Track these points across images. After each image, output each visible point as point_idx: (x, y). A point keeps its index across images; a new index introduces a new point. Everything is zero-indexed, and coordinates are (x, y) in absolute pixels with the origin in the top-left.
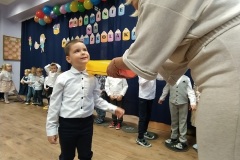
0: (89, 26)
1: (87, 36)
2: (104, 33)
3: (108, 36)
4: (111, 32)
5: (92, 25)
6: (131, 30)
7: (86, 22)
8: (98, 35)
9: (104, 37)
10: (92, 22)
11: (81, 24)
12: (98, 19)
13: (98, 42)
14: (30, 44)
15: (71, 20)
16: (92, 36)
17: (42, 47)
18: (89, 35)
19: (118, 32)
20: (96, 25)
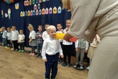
0: (35, 5)
1: (34, 11)
2: (43, 9)
3: (45, 11)
4: (47, 9)
5: (37, 5)
6: (57, 8)
7: (33, 3)
8: (40, 10)
9: (44, 11)
10: (37, 3)
11: (31, 4)
12: (40, 2)
13: (40, 14)
14: (3, 14)
15: (25, 2)
16: (37, 11)
17: (9, 16)
18: (36, 10)
19: (51, 9)
20: (39, 5)
